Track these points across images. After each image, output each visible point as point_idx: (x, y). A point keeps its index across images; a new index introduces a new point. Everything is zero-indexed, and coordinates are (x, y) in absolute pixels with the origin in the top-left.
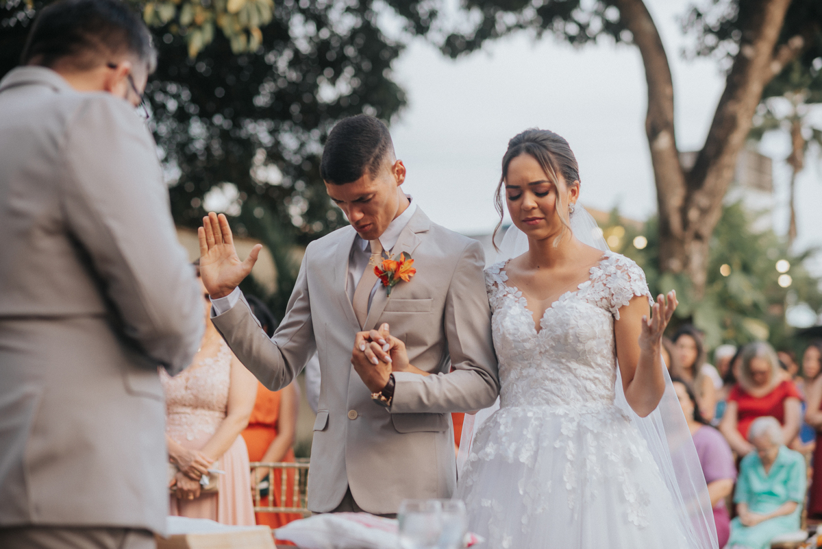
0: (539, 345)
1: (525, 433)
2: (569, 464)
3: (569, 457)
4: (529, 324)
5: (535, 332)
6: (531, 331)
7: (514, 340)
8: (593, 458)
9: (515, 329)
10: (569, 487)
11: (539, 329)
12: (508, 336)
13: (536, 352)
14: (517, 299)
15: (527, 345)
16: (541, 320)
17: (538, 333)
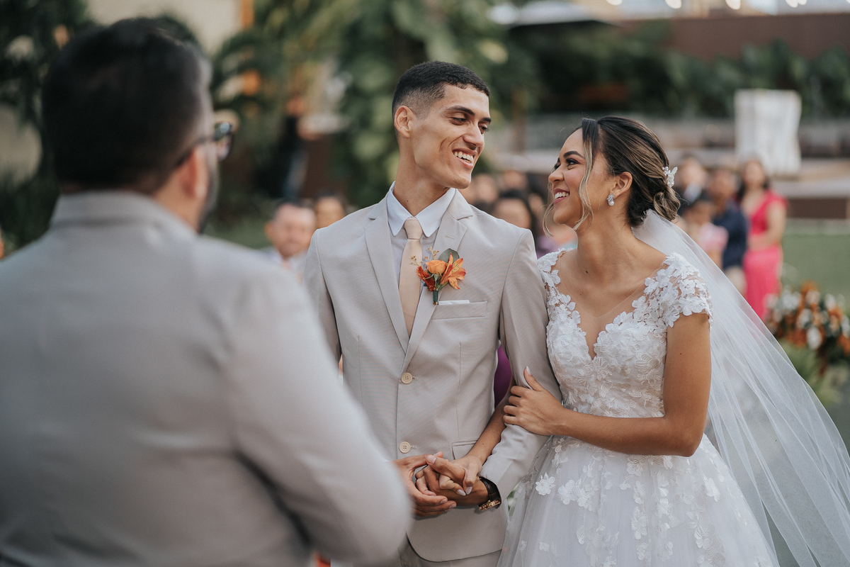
0: (595, 372)
1: (585, 471)
2: (637, 509)
3: (637, 500)
4: (582, 348)
5: (589, 357)
6: (584, 356)
7: (566, 365)
8: (665, 502)
9: (567, 353)
10: (638, 536)
11: (593, 354)
12: (559, 360)
13: (592, 380)
14: (570, 313)
15: (582, 372)
16: (595, 345)
17: (593, 359)
